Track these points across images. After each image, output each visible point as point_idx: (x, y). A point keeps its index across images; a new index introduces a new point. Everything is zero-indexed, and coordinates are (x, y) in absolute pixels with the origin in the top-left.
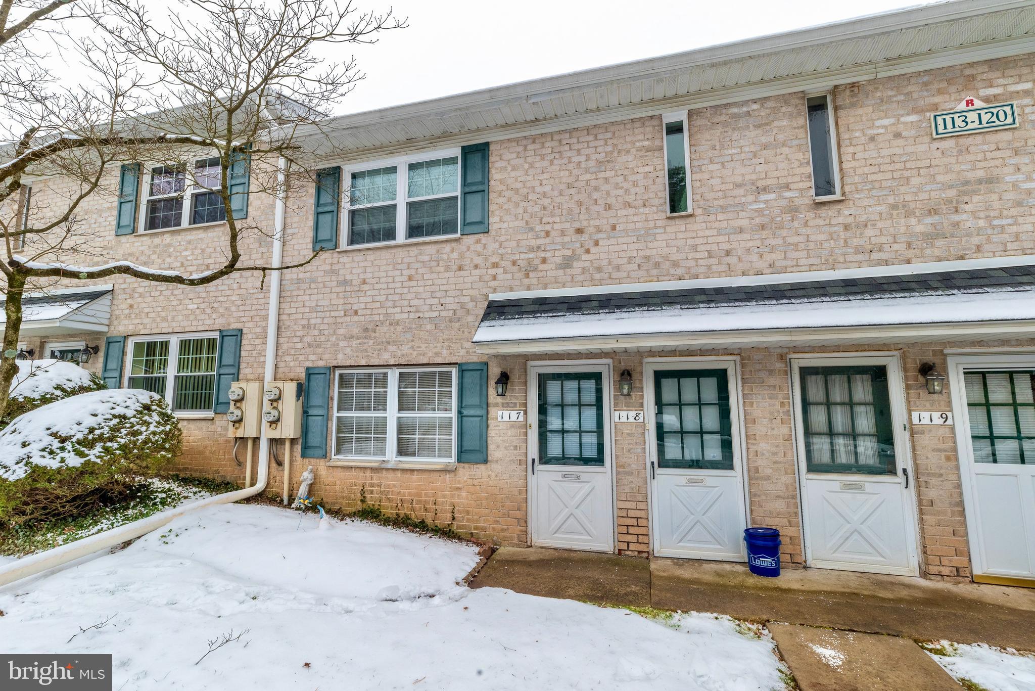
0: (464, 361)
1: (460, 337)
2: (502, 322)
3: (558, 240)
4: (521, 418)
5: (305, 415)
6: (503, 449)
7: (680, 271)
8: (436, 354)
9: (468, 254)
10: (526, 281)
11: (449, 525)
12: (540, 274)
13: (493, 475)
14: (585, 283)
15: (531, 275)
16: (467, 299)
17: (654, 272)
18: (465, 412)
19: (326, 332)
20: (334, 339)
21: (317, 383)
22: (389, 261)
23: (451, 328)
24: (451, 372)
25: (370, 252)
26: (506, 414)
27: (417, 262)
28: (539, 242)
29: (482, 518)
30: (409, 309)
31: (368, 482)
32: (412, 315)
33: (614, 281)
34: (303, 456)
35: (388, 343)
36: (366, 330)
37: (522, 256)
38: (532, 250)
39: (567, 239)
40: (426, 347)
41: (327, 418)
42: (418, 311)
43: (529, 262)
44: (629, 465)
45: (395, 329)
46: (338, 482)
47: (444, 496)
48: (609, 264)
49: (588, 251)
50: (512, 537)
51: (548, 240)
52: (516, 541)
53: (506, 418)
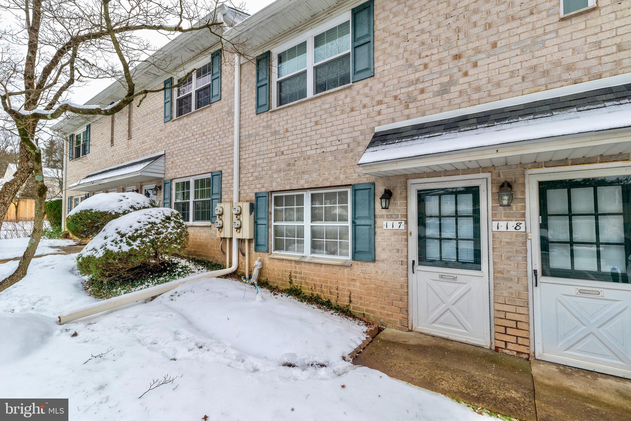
0: (356, 182)
1: (353, 164)
2: (384, 147)
3: (437, 69)
4: (403, 227)
5: (256, 224)
6: (387, 252)
7: (575, 75)
8: (336, 178)
9: (358, 98)
10: (406, 112)
11: (347, 306)
12: (419, 104)
13: (380, 272)
14: (463, 105)
15: (411, 105)
16: (357, 134)
17: (542, 81)
18: (358, 222)
19: (266, 169)
20: (270, 172)
21: (262, 202)
22: (302, 112)
23: (346, 158)
24: (347, 192)
25: (290, 109)
26: (390, 223)
27: (321, 110)
28: (417, 75)
29: (372, 304)
30: (316, 146)
31: (293, 270)
32: (318, 151)
33: (494, 98)
34: (256, 250)
35: (303, 173)
36: (289, 165)
37: (403, 91)
38: (411, 83)
39: (445, 67)
40: (329, 174)
41: (268, 226)
42: (322, 147)
43: (409, 95)
44: (508, 271)
45: (307, 162)
46: (276, 269)
47: (343, 284)
48: (489, 82)
49: (466, 74)
50: (395, 322)
51: (426, 72)
52: (398, 325)
53: (390, 227)
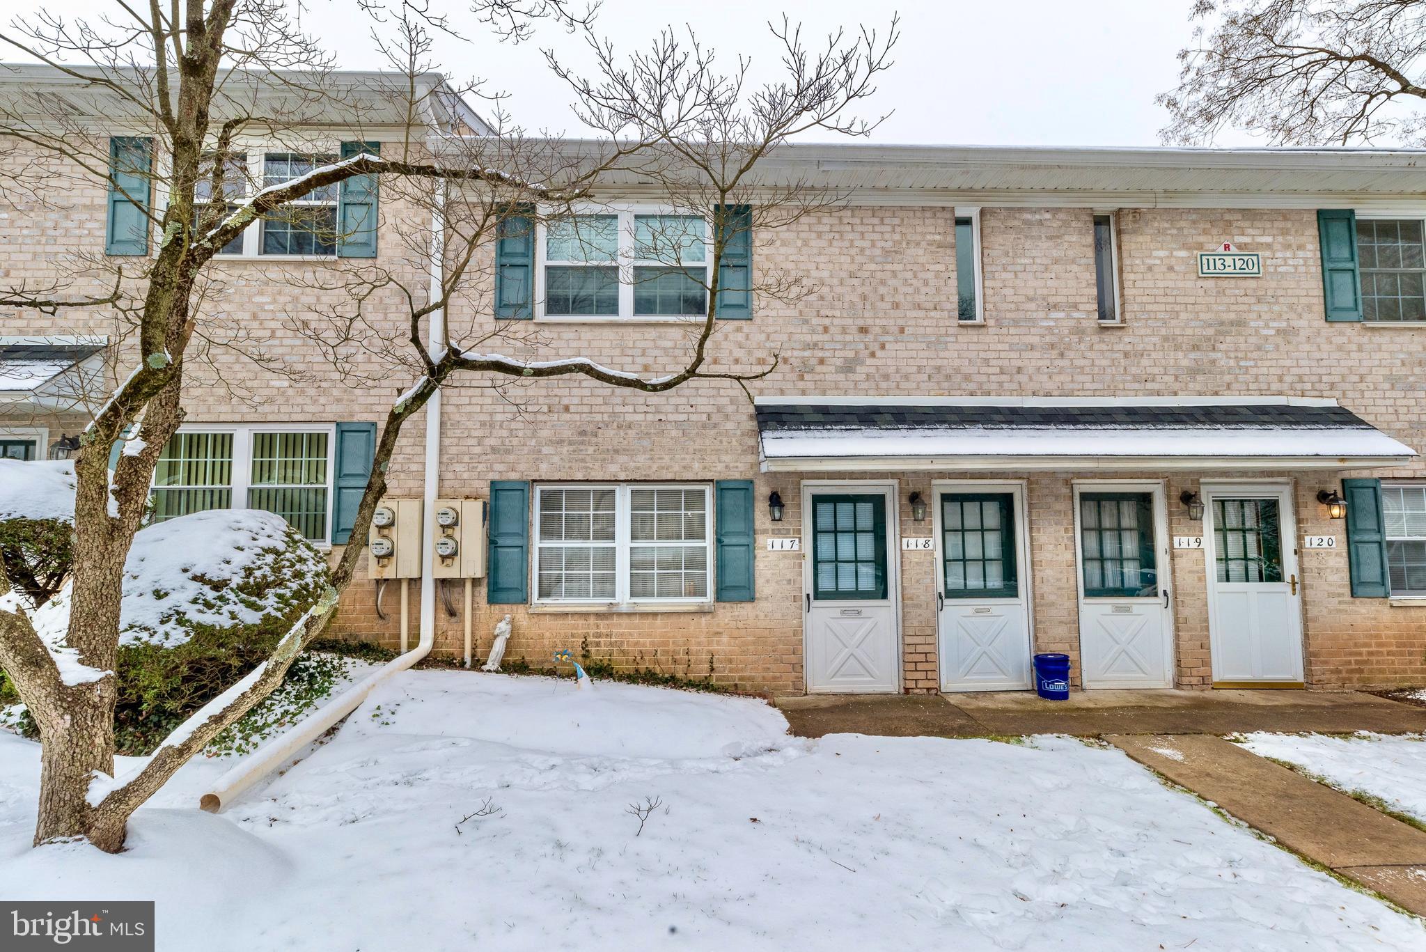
0: (722, 477)
1: (717, 447)
3: (839, 338)
4: (796, 547)
5: (493, 546)
6: (774, 584)
7: (972, 386)
8: (685, 467)
9: (724, 344)
10: (801, 384)
11: (706, 678)
12: (817, 377)
13: (762, 615)
14: (870, 392)
15: (807, 377)
16: (726, 401)
17: (945, 385)
18: (726, 541)
19: (520, 434)
20: (533, 442)
21: (509, 503)
22: (614, 342)
23: (706, 436)
24: (703, 491)
25: (585, 329)
26: (777, 542)
27: (656, 348)
28: (816, 338)
29: (749, 667)
30: (646, 409)
31: (592, 632)
32: (650, 417)
33: (903, 392)
34: (491, 600)
35: (616, 451)
36: (583, 433)
37: (796, 353)
38: (807, 346)
39: (849, 338)
40: (671, 459)
41: (525, 550)
42: (659, 412)
43: (804, 361)
44: (918, 596)
45: (626, 434)
46: (547, 634)
47: (699, 644)
48: (897, 372)
49: (873, 355)
50: (785, 686)
51: (826, 337)
52: (791, 690)
53: (777, 547)
